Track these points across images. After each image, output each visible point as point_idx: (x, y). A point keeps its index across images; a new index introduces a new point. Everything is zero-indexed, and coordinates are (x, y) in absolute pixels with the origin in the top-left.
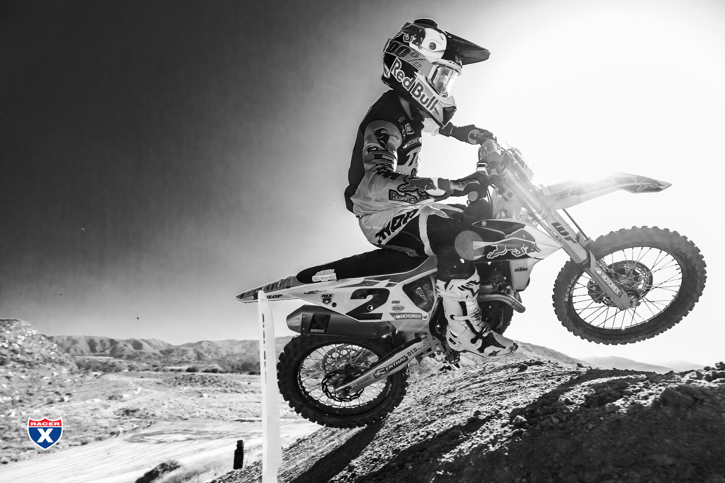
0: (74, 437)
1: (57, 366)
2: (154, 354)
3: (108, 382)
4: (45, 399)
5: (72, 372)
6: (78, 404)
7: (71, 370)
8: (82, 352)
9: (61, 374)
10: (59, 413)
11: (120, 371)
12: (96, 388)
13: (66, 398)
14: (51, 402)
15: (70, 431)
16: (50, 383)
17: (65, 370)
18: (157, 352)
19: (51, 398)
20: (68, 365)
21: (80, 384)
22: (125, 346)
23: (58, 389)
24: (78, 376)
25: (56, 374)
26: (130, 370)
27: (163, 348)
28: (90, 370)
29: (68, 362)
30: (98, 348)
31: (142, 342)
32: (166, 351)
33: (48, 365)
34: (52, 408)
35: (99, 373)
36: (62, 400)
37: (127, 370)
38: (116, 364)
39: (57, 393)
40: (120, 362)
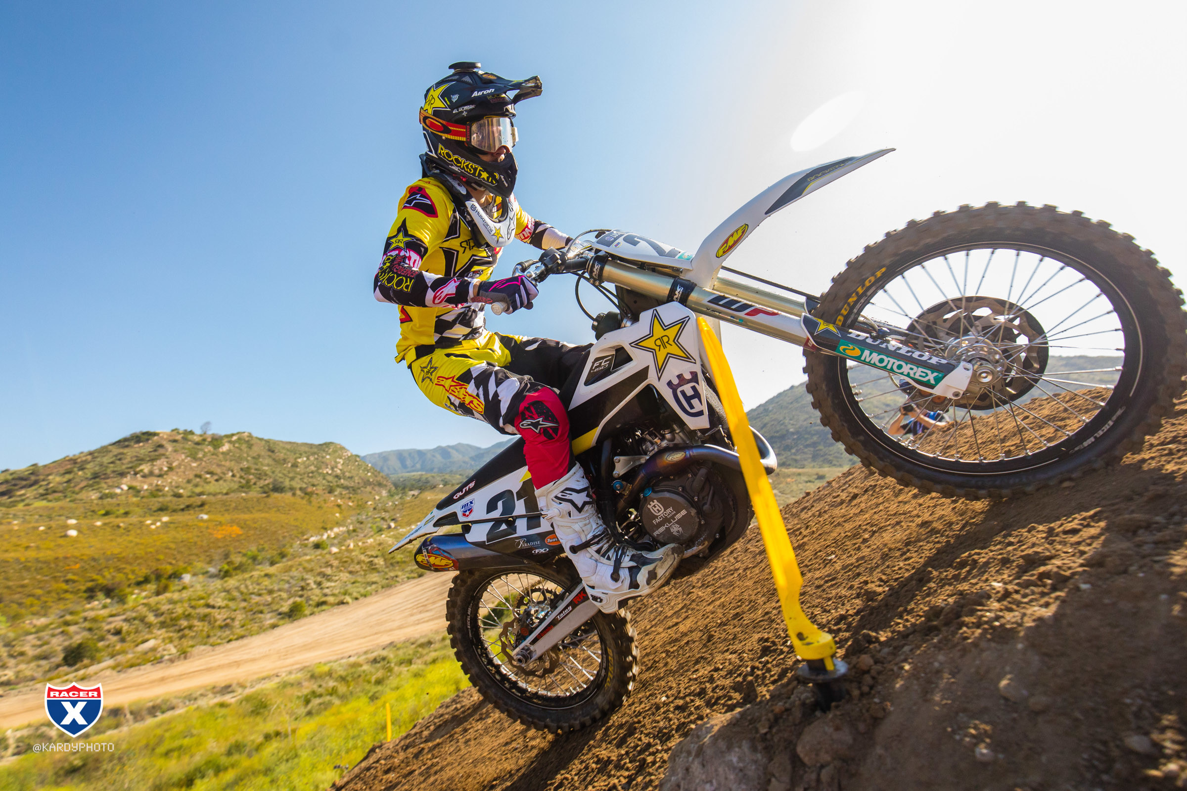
0: (409, 568)
1: (377, 488)
2: (464, 462)
3: (427, 502)
4: (374, 527)
5: (391, 495)
6: (404, 530)
7: (389, 491)
8: (394, 469)
9: (381, 497)
10: (390, 541)
11: (435, 487)
12: (417, 510)
13: (393, 525)
14: (380, 530)
15: (405, 562)
16: (375, 509)
17: (384, 493)
18: (467, 459)
19: (378, 524)
20: (386, 486)
21: (401, 507)
22: (434, 456)
23: (383, 514)
24: (397, 497)
25: (377, 497)
26: (445, 485)
27: (473, 454)
28: (407, 490)
29: (385, 483)
30: (409, 463)
31: (450, 450)
32: (477, 456)
33: (369, 489)
34: (383, 536)
35: (416, 493)
36: (389, 527)
37: (441, 486)
38: (430, 479)
39: (383, 519)
40: (433, 477)
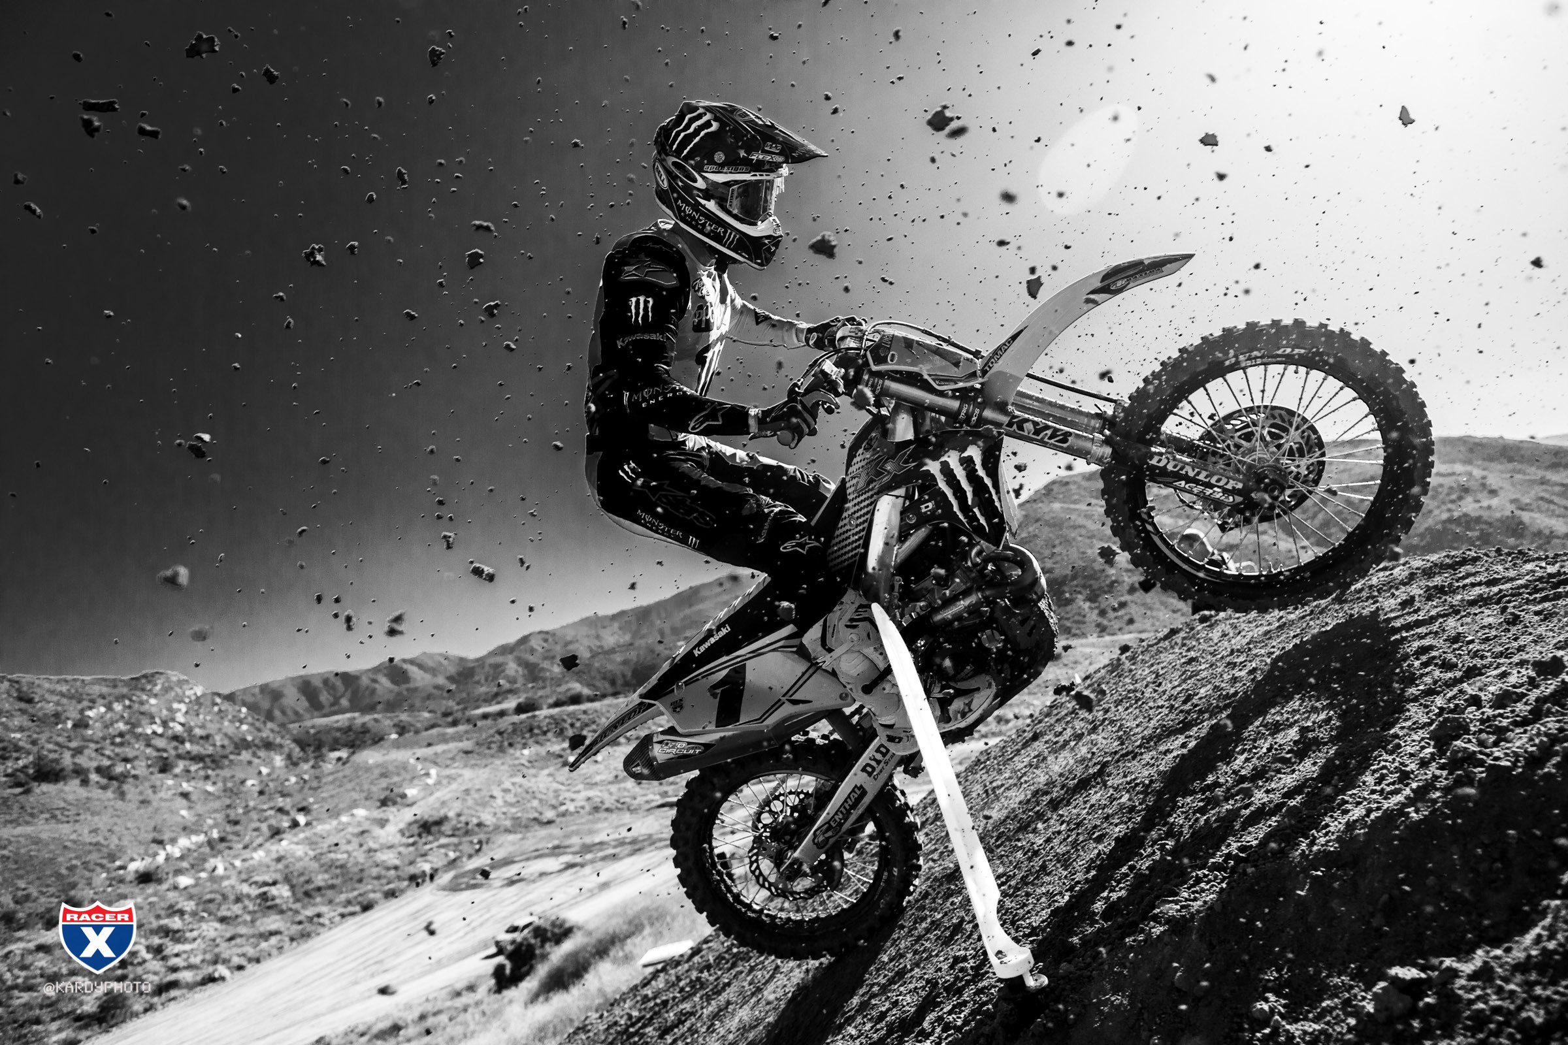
0: (343, 897)
1: (262, 753)
2: (437, 687)
3: (368, 769)
4: (264, 827)
5: (292, 763)
6: (327, 827)
7: (289, 757)
8: (296, 713)
9: (273, 768)
10: (300, 851)
11: (382, 739)
12: (349, 786)
13: (302, 819)
14: (276, 833)
15: (332, 887)
16: (261, 793)
17: (279, 760)
18: (441, 680)
19: (273, 822)
20: (281, 746)
21: (315, 784)
22: (374, 681)
23: (280, 802)
24: (306, 766)
25: (265, 771)
26: (400, 734)
27: (452, 670)
28: (324, 750)
29: (278, 740)
30: (324, 697)
31: (406, 666)
32: (460, 674)
33: (245, 755)
34: (284, 843)
35: (343, 753)
36: (295, 824)
37: (394, 736)
38: (371, 725)
39: (280, 810)
40: (376, 720)
